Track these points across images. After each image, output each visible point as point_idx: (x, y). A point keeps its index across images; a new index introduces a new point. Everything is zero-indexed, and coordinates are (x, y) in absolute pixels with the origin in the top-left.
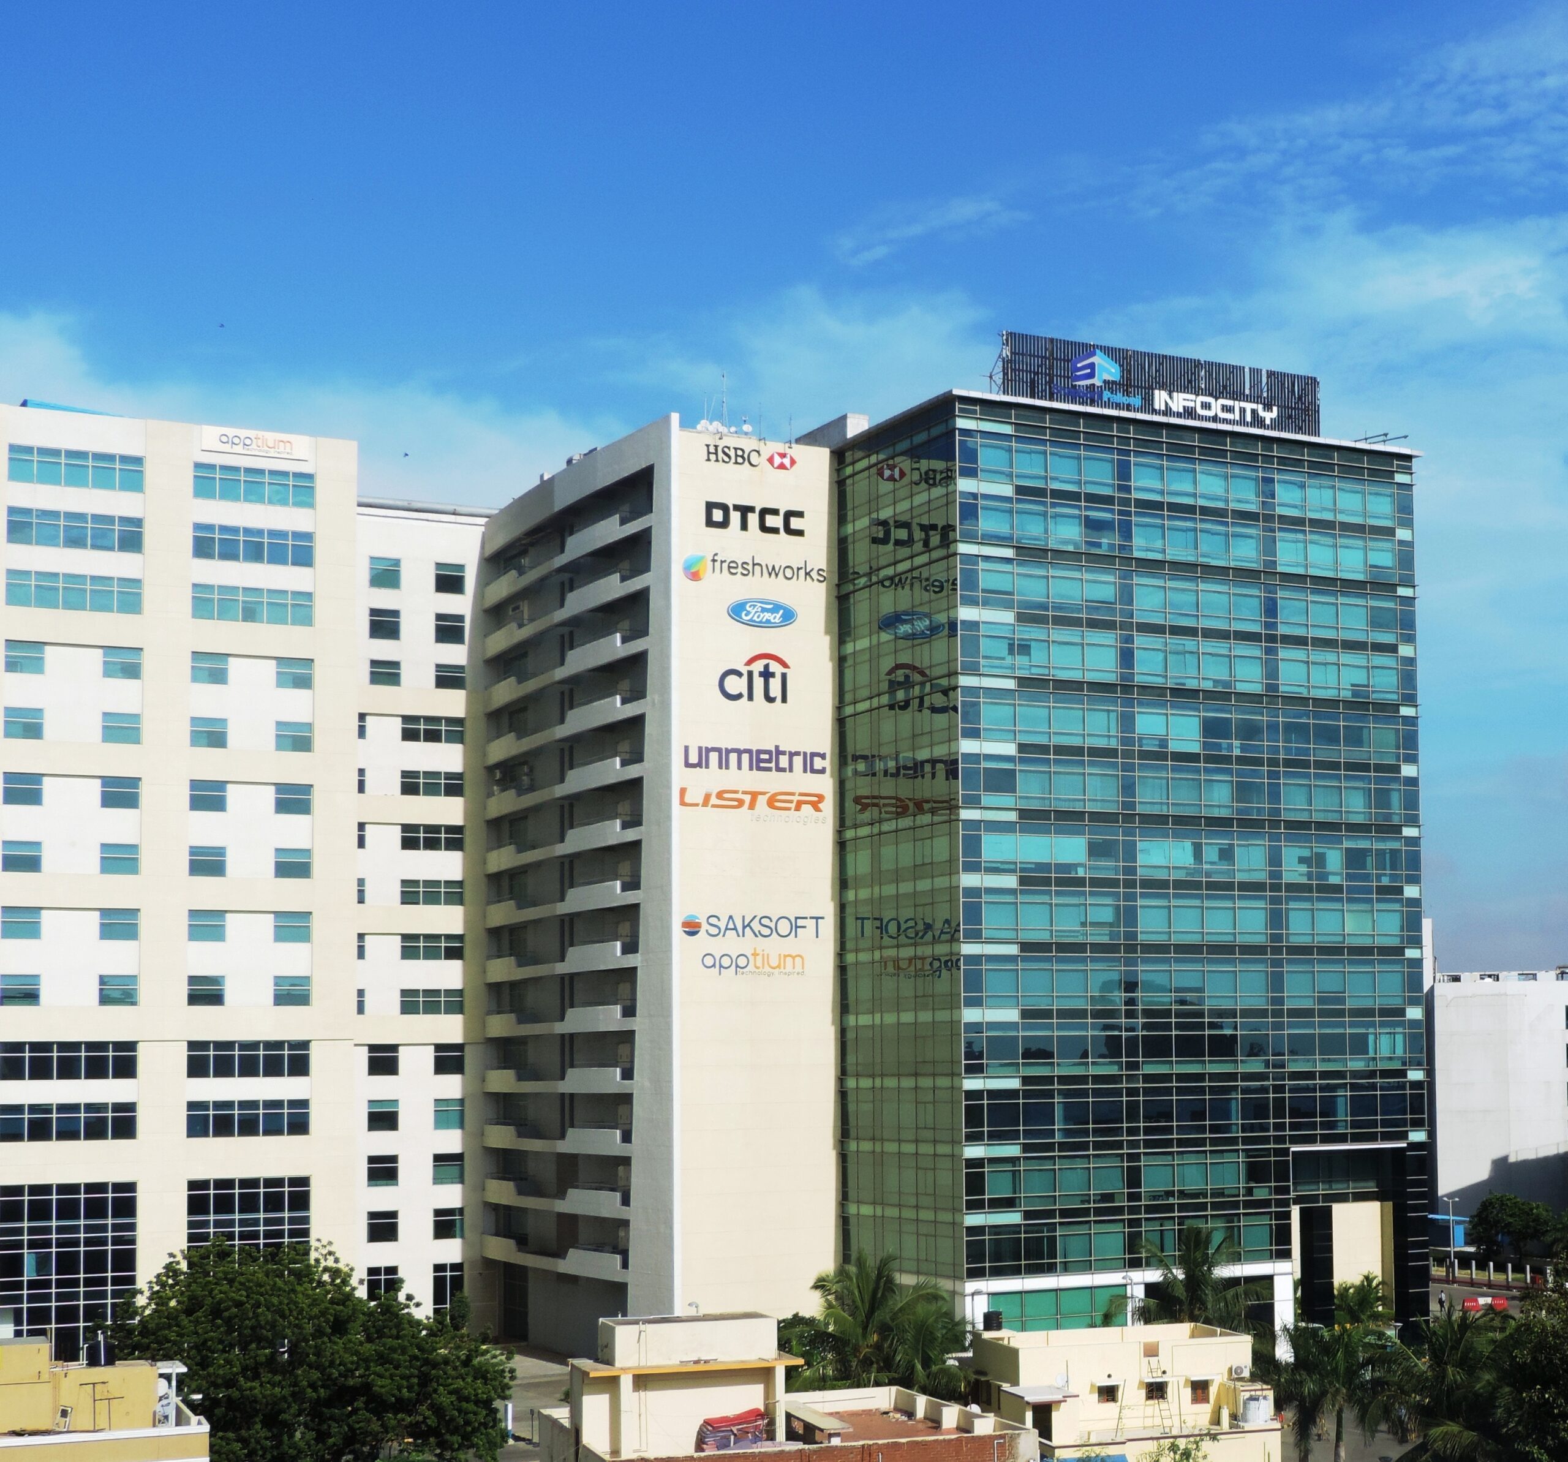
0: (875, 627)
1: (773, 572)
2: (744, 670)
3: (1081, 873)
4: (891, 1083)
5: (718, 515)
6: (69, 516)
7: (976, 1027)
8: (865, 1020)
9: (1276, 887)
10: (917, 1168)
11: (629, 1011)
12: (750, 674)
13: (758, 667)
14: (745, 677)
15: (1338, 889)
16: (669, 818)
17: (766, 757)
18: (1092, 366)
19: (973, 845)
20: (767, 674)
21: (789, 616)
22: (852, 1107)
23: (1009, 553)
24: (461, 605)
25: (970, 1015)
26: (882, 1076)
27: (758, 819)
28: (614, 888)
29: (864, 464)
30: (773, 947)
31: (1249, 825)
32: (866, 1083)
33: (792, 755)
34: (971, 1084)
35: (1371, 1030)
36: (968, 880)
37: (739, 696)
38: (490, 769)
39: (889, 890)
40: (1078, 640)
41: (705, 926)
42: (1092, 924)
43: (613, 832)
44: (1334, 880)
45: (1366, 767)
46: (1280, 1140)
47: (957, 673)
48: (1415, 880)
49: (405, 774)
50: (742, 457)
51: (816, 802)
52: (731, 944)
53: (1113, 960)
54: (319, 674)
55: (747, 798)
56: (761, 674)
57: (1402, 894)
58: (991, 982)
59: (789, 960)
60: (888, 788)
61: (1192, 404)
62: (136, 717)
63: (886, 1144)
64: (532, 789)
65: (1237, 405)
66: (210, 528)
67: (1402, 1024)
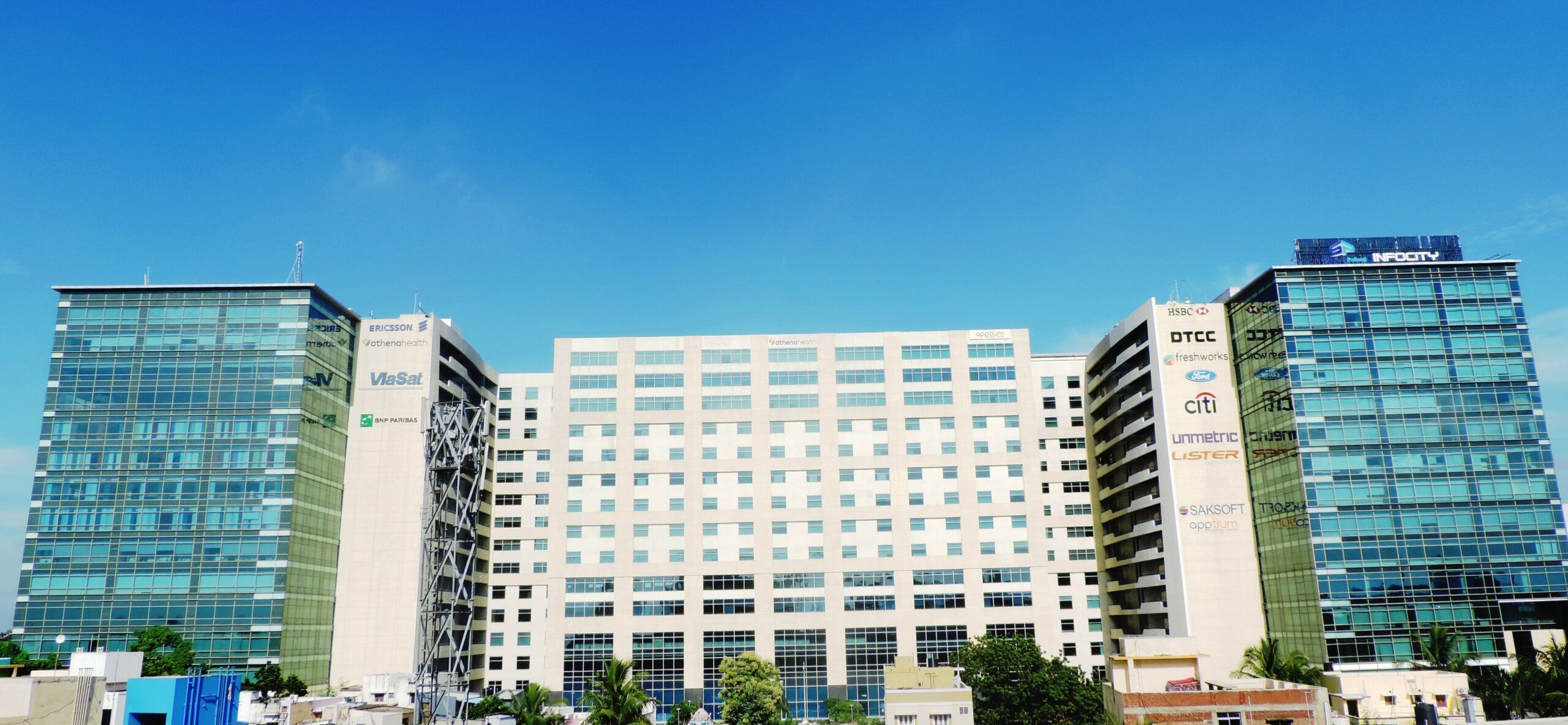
0: (1252, 375)
1: (1204, 358)
2: (1196, 400)
3: (1364, 473)
4: (1283, 575)
5: (1177, 337)
6: (924, 370)
7: (1320, 546)
8: (1268, 548)
9: (1470, 474)
10: (1300, 613)
11: (1161, 550)
12: (1198, 402)
13: (1202, 398)
14: (1196, 403)
15: (1506, 472)
16: (1168, 465)
17: (1209, 436)
18: (1340, 248)
19: (1307, 464)
20: (1206, 401)
21: (1213, 376)
22: (1266, 589)
23: (1309, 333)
24: (1080, 392)
25: (1315, 540)
26: (1279, 573)
27: (1209, 463)
28: (1149, 498)
29: (1239, 306)
30: (1222, 518)
31: (1451, 445)
32: (1272, 577)
33: (1221, 435)
34: (1320, 572)
35: (1536, 541)
36: (1307, 479)
37: (1194, 412)
38: (1097, 458)
39: (1272, 489)
40: (1349, 368)
41: (1190, 510)
42: (1373, 496)
43: (1145, 475)
44: (1502, 469)
45: (1512, 413)
46: (1492, 597)
47: (1290, 388)
48: (1551, 466)
49: (1063, 462)
50: (1184, 312)
51: (1235, 454)
52: (1202, 518)
53: (1387, 512)
54: (1021, 420)
55: (1203, 455)
56: (1203, 401)
57: (1544, 473)
58: (1324, 525)
59: (1230, 523)
60: (1266, 445)
61: (1393, 257)
62: (954, 443)
63: (1284, 604)
64: (1114, 462)
65: (1416, 254)
66: (975, 369)
67: (1555, 538)
